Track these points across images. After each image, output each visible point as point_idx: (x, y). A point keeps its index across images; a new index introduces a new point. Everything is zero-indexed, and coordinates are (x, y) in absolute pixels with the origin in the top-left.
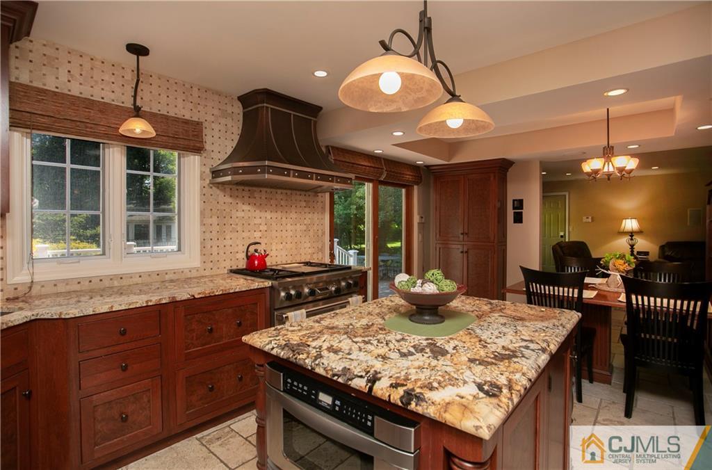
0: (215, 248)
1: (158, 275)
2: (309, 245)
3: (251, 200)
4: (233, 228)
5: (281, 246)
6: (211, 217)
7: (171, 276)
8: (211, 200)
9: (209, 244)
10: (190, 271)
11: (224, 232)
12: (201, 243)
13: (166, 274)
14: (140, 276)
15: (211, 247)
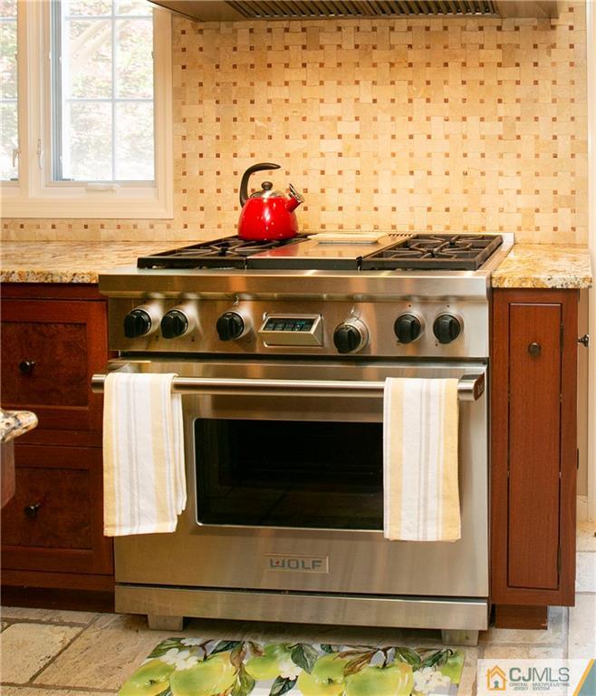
0: (210, 177)
1: (86, 227)
2: (517, 183)
3: (310, 55)
4: (257, 129)
5: (410, 182)
6: (201, 102)
7: (111, 231)
8: (200, 61)
9: (194, 166)
10: (152, 227)
11: (235, 137)
12: (177, 164)
13: (102, 227)
14: (53, 227)
15: (201, 173)
